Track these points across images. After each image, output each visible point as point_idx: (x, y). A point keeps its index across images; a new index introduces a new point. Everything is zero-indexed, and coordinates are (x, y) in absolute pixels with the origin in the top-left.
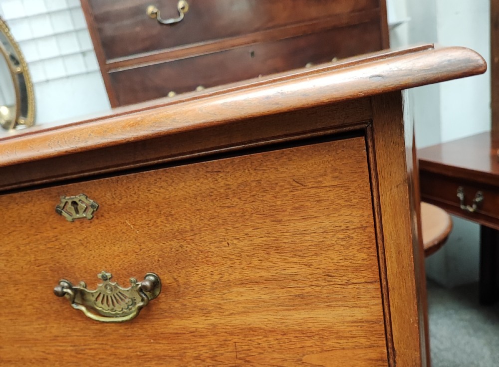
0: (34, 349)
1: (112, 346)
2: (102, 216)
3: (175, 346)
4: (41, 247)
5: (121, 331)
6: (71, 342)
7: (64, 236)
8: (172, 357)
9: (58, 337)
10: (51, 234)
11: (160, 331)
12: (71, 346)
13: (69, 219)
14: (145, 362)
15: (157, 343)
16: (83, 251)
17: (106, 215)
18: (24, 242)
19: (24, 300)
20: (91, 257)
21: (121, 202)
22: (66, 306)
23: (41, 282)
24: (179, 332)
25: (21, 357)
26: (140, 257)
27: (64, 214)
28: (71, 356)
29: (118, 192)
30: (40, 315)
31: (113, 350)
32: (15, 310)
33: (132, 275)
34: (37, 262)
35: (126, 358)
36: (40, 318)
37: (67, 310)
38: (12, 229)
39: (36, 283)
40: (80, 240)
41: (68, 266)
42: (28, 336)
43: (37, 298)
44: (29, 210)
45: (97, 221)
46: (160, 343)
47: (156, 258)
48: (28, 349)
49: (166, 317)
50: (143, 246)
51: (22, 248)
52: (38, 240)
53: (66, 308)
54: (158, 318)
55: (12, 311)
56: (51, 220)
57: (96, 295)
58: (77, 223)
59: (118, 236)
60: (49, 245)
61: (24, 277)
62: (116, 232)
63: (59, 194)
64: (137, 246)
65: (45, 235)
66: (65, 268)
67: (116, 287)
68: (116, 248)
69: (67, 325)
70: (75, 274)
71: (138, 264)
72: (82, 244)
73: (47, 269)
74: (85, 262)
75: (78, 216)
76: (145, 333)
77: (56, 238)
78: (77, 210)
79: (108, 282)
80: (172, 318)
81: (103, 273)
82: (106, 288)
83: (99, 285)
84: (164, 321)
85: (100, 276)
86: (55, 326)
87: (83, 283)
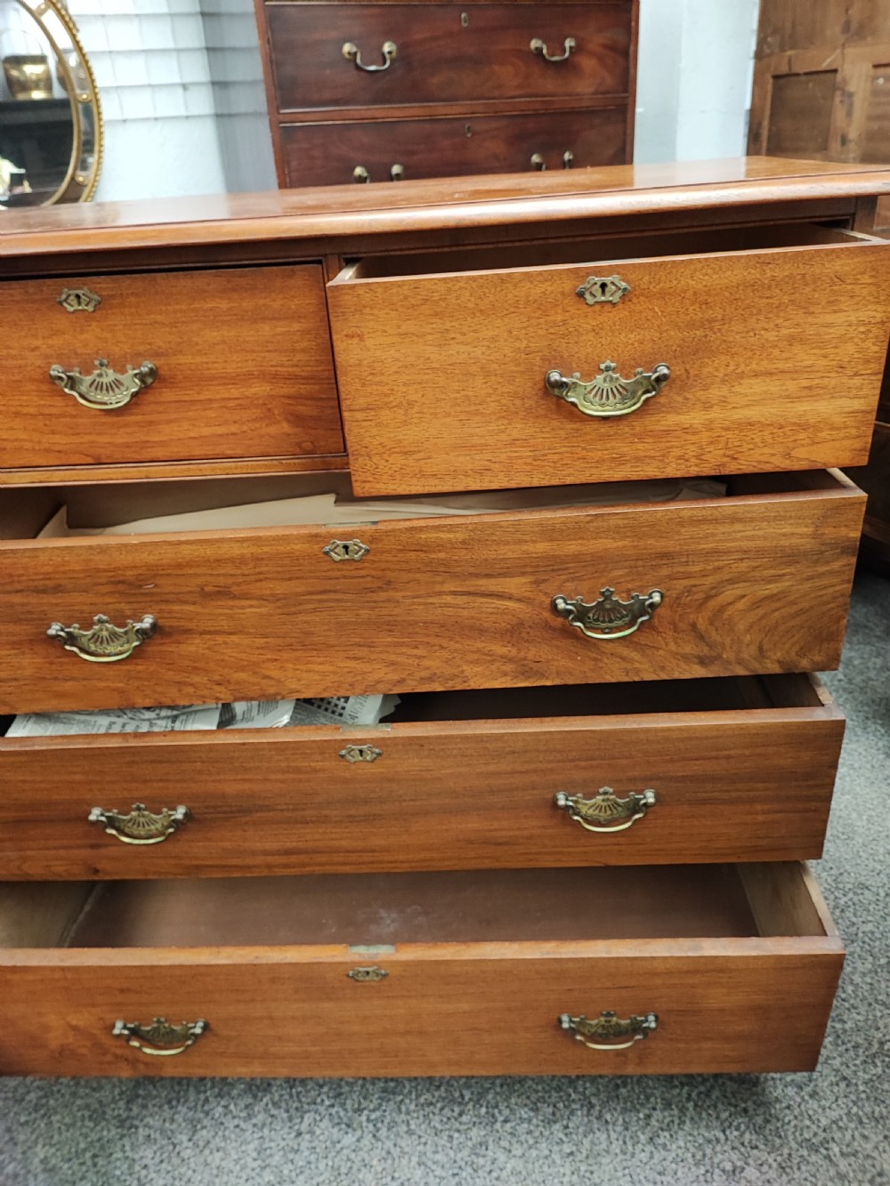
0: (478, 457)
1: (584, 449)
2: (629, 301)
3: (660, 445)
4: (541, 332)
5: (603, 430)
6: (533, 446)
7: (575, 320)
8: (653, 458)
9: (517, 440)
10: (560, 318)
12: (530, 451)
13: (590, 300)
14: (620, 465)
15: (640, 442)
16: (592, 338)
17: (635, 300)
18: (522, 325)
19: (489, 395)
20: (599, 345)
21: (657, 287)
23: (522, 372)
24: (670, 428)
25: (452, 469)
26: (656, 347)
27: (587, 296)
28: (526, 464)
29: (657, 276)
30: (504, 414)
31: (584, 453)
32: (473, 408)
33: (641, 366)
34: (528, 349)
35: (598, 461)
36: (504, 417)
38: (512, 310)
39: (515, 374)
40: (593, 326)
41: (566, 355)
42: (475, 440)
43: (509, 393)
44: (543, 290)
45: (621, 306)
46: (644, 442)
47: (674, 348)
48: (468, 458)
49: (663, 412)
50: (665, 334)
51: (514, 333)
52: (539, 324)
55: (468, 409)
56: (566, 302)
57: (589, 389)
58: (598, 307)
59: (640, 323)
60: (552, 330)
61: (503, 367)
62: (640, 319)
63: (588, 275)
64: (658, 335)
65: (552, 318)
66: (562, 357)
67: (617, 379)
68: (632, 336)
69: (537, 425)
70: (571, 363)
71: (652, 354)
72: (594, 330)
73: (537, 358)
74: (590, 350)
75: (603, 298)
76: (631, 432)
77: (564, 322)
78: (603, 292)
79: (610, 373)
80: (668, 412)
81: (608, 363)
82: (605, 380)
83: (598, 377)
84: (658, 417)
85: (603, 366)
86: (519, 426)
87: (578, 374)
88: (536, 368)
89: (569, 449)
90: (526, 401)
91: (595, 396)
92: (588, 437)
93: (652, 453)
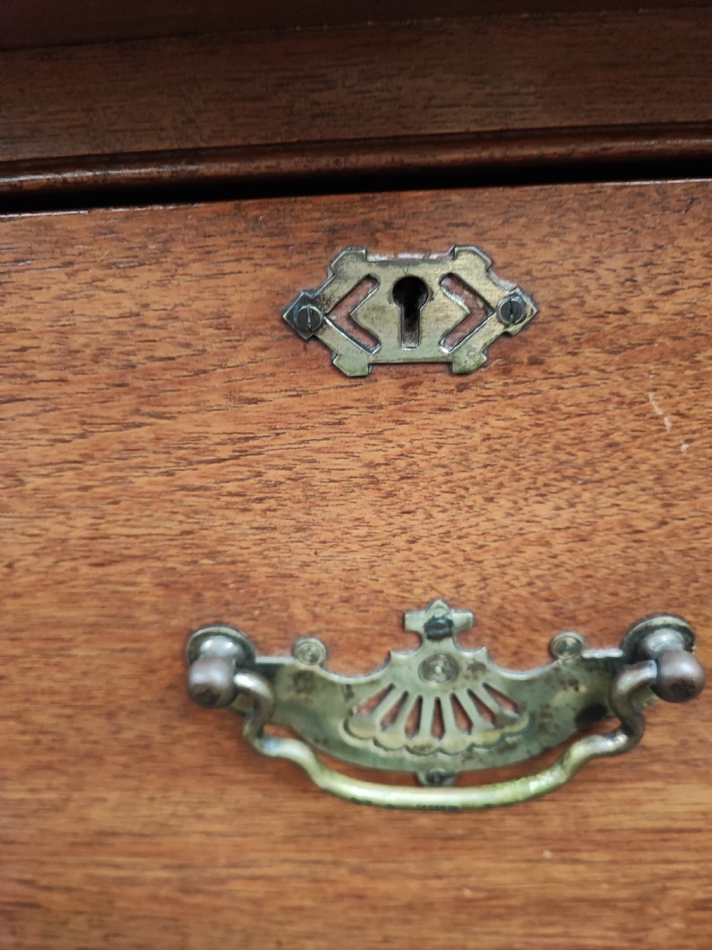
1: (357, 871)
2: (534, 362)
4: (141, 481)
6: (172, 854)
7: (288, 438)
9: (114, 834)
10: (219, 427)
11: (598, 822)
12: (166, 867)
13: (352, 357)
15: (564, 861)
16: (369, 515)
17: (559, 363)
18: (54, 453)
20: (400, 541)
21: (668, 306)
22: (191, 729)
23: (93, 628)
24: (678, 825)
26: (643, 553)
27: (334, 336)
29: (668, 258)
30: (48, 758)
31: (356, 881)
33: (572, 621)
34: (103, 545)
35: (407, 906)
36: (48, 767)
37: (195, 742)
39: (65, 634)
40: (371, 465)
41: (261, 573)
43: (53, 692)
44: (129, 305)
45: (496, 384)
46: (575, 861)
49: (653, 776)
50: (682, 508)
51: (33, 482)
52: (131, 450)
53: (190, 736)
54: (610, 781)
56: (241, 358)
57: (366, 695)
58: (387, 387)
59: (581, 457)
60: (189, 477)
62: (579, 441)
63: (334, 237)
64: (654, 508)
65: (184, 426)
66: (243, 579)
67: (478, 666)
68: (544, 510)
70: (286, 606)
71: (624, 579)
72: (375, 482)
73: (145, 580)
74: (361, 557)
75: (406, 352)
76: (530, 831)
77: (243, 447)
78: (411, 323)
79: (448, 645)
80: (675, 778)
81: (439, 611)
82: (426, 670)
83: (398, 656)
84: (634, 790)
85: (417, 621)
86: (113, 796)
87: (316, 645)
88: (143, 616)
89: (305, 870)
90: (123, 719)
91: (394, 716)
92: (370, 839)
93: (603, 891)
